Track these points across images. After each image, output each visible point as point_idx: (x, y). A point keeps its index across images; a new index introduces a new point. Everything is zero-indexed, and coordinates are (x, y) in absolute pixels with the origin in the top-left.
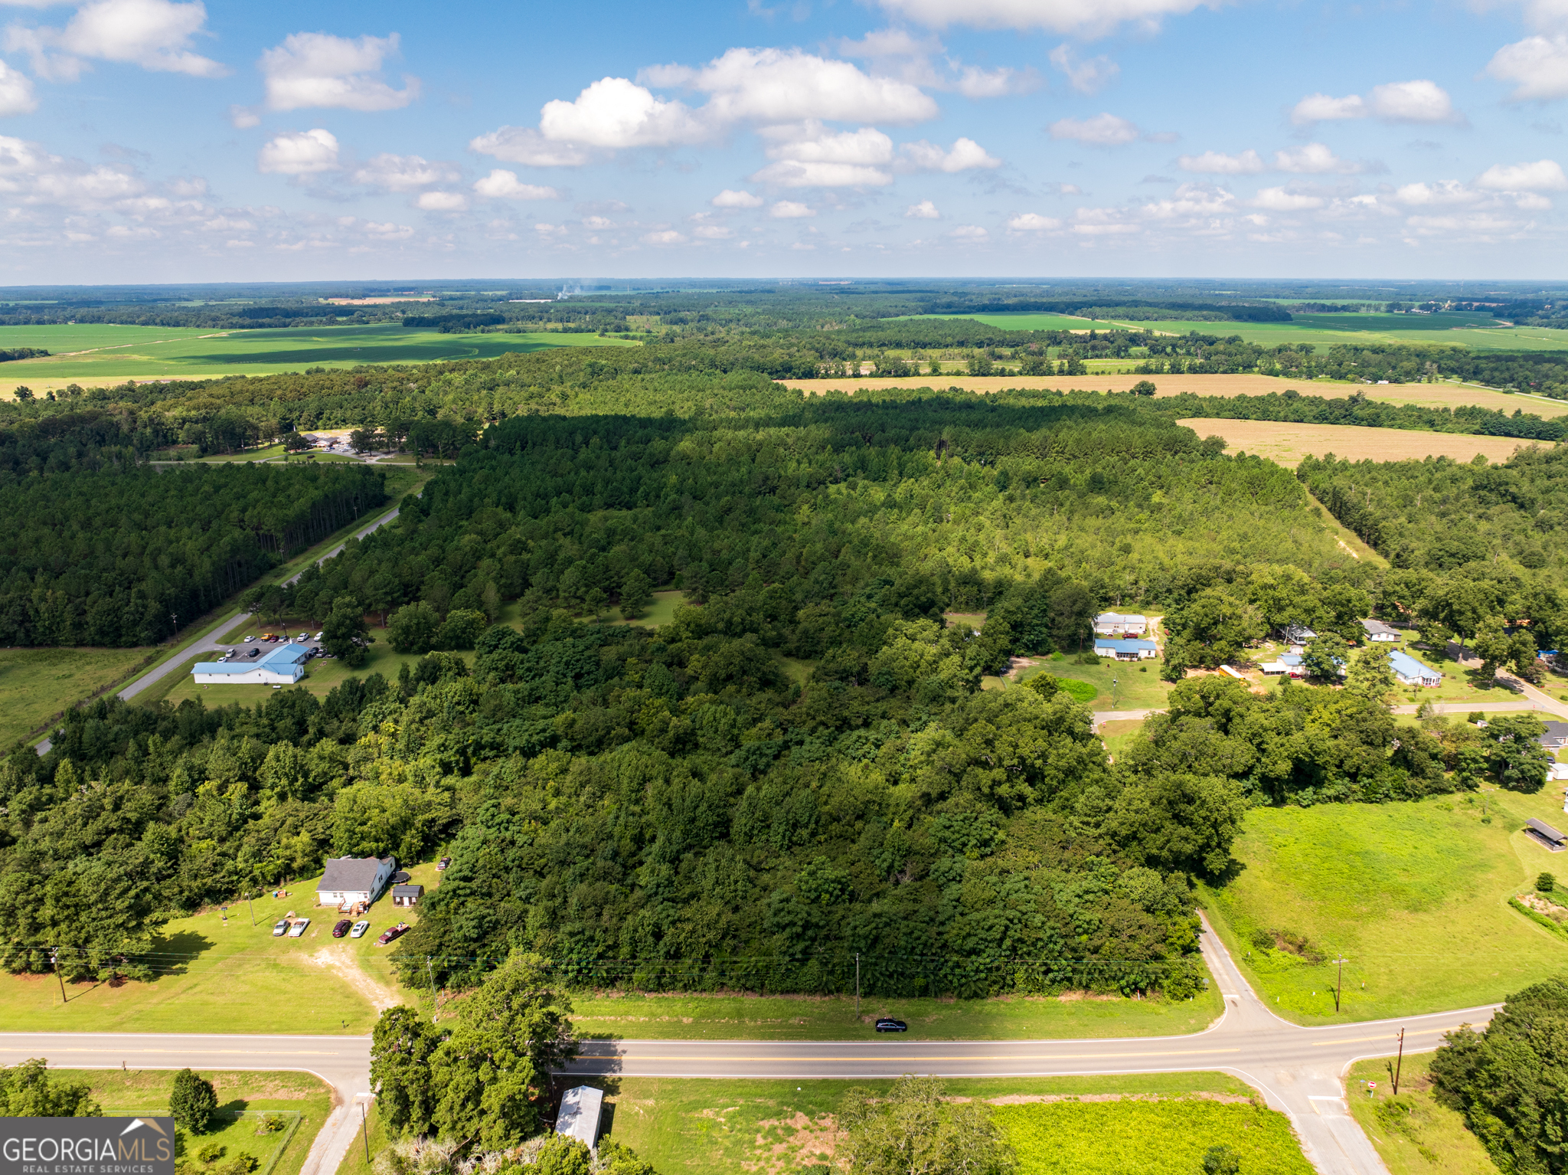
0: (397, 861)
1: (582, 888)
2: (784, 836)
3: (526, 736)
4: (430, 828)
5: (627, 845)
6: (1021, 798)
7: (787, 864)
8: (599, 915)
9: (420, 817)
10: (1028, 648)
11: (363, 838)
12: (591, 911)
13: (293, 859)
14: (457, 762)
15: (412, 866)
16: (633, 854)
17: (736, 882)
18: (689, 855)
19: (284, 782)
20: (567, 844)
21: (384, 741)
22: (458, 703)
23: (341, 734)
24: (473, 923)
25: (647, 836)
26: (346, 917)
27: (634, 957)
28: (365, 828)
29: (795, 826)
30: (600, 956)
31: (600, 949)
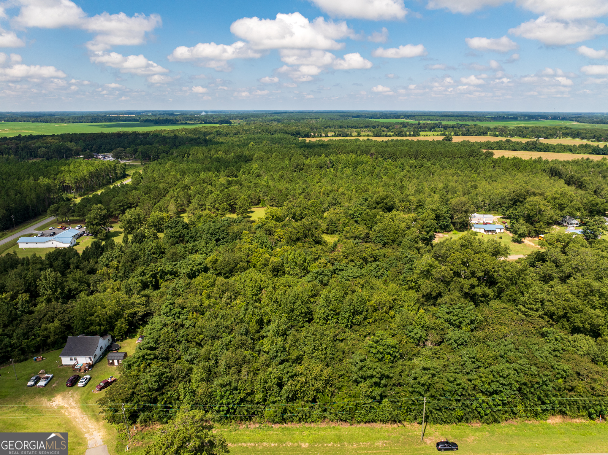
0: (113, 337)
1: (228, 353)
2: (348, 320)
3: (190, 267)
4: (133, 318)
5: (254, 326)
6: (485, 296)
7: (353, 336)
8: (240, 371)
9: (127, 311)
11: (91, 324)
12: (233, 369)
13: (48, 337)
14: (151, 282)
15: (122, 340)
16: (258, 332)
17: (326, 348)
18: (293, 331)
19: (50, 292)
20: (217, 326)
21: (111, 271)
22: (154, 253)
23: (88, 269)
24: (154, 379)
25: (265, 321)
26: (77, 373)
27: (265, 400)
28: (93, 318)
29: (353, 314)
30: (242, 400)
31: (242, 395)
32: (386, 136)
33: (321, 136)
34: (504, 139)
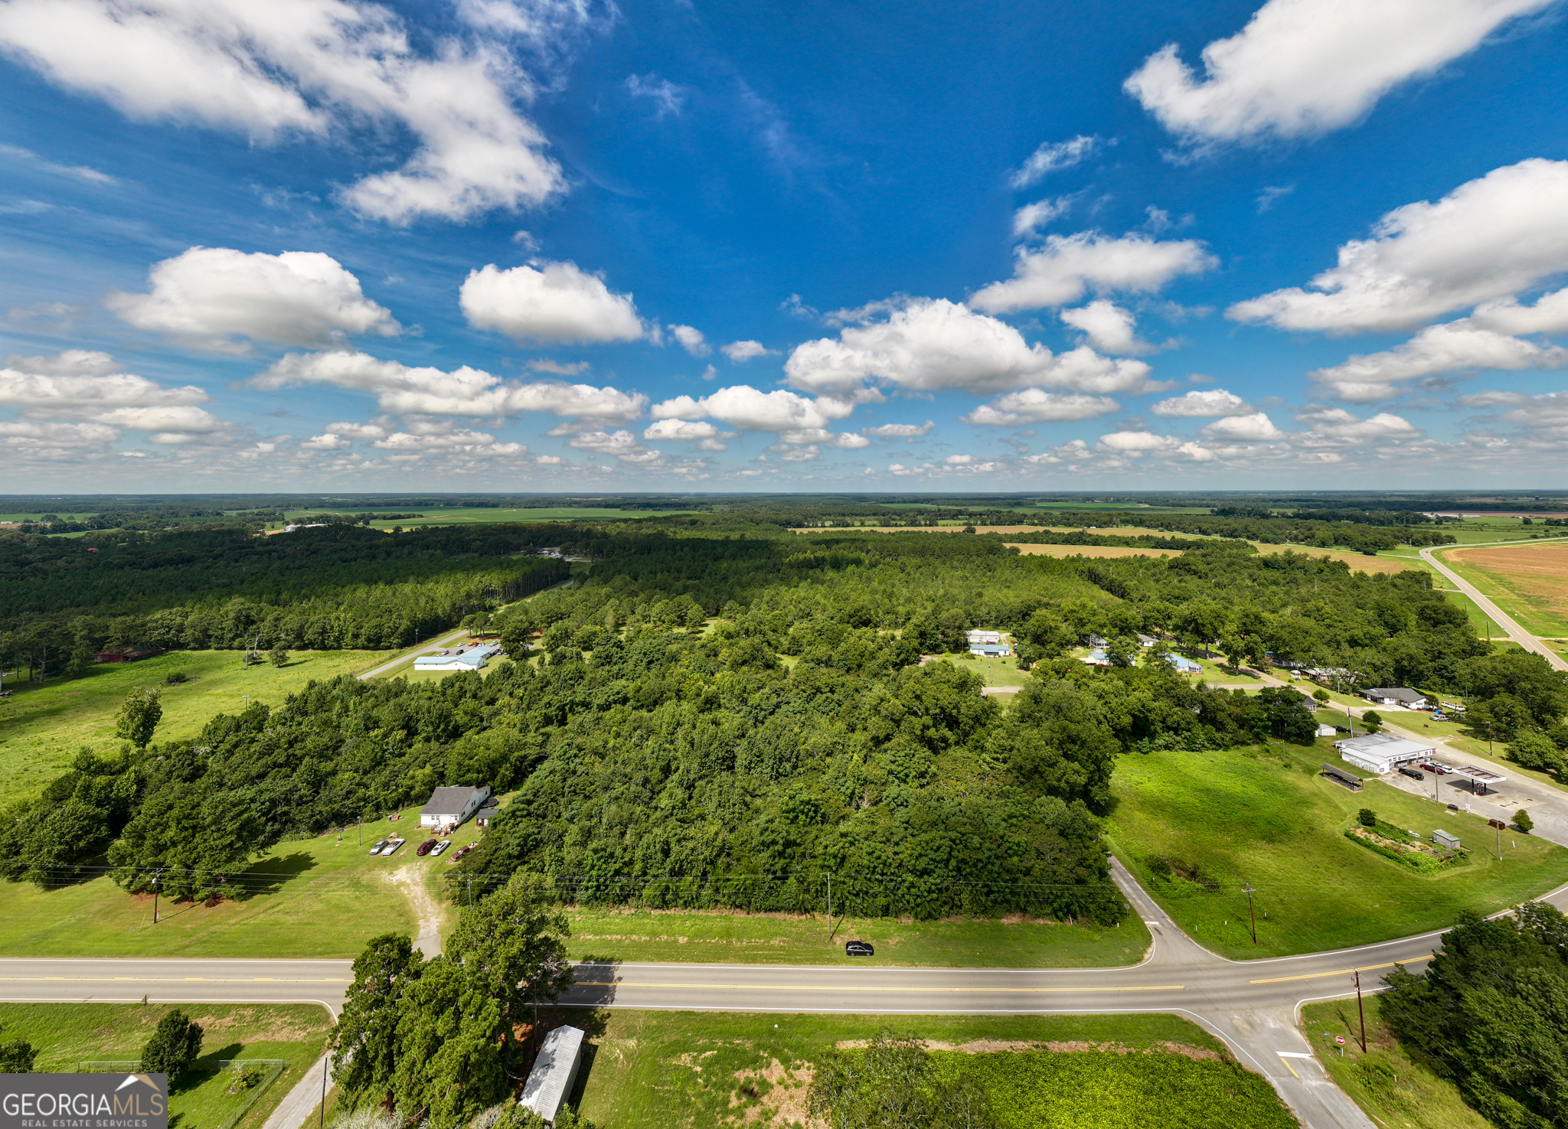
0: (492, 789)
1: (614, 808)
2: (773, 768)
3: (606, 696)
4: (521, 763)
5: (657, 774)
6: (944, 740)
7: (776, 790)
8: (623, 834)
9: (516, 754)
10: (930, 650)
11: (469, 771)
12: (616, 830)
13: (412, 788)
14: (557, 715)
15: (502, 794)
16: (661, 782)
17: (734, 805)
18: (702, 783)
19: (430, 728)
20: (613, 773)
21: (514, 702)
22: (571, 679)
23: (487, 699)
24: (517, 841)
25: (673, 768)
26: (436, 837)
27: (645, 874)
28: (471, 762)
29: (781, 760)
30: (617, 873)
31: (617, 866)
32: (896, 525)
33: (817, 526)
34: (1041, 529)
